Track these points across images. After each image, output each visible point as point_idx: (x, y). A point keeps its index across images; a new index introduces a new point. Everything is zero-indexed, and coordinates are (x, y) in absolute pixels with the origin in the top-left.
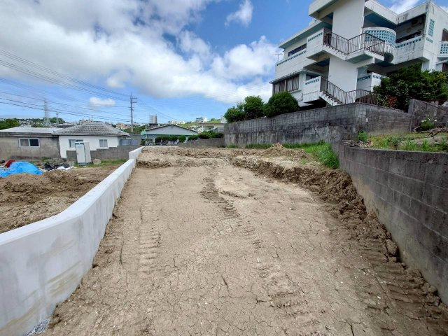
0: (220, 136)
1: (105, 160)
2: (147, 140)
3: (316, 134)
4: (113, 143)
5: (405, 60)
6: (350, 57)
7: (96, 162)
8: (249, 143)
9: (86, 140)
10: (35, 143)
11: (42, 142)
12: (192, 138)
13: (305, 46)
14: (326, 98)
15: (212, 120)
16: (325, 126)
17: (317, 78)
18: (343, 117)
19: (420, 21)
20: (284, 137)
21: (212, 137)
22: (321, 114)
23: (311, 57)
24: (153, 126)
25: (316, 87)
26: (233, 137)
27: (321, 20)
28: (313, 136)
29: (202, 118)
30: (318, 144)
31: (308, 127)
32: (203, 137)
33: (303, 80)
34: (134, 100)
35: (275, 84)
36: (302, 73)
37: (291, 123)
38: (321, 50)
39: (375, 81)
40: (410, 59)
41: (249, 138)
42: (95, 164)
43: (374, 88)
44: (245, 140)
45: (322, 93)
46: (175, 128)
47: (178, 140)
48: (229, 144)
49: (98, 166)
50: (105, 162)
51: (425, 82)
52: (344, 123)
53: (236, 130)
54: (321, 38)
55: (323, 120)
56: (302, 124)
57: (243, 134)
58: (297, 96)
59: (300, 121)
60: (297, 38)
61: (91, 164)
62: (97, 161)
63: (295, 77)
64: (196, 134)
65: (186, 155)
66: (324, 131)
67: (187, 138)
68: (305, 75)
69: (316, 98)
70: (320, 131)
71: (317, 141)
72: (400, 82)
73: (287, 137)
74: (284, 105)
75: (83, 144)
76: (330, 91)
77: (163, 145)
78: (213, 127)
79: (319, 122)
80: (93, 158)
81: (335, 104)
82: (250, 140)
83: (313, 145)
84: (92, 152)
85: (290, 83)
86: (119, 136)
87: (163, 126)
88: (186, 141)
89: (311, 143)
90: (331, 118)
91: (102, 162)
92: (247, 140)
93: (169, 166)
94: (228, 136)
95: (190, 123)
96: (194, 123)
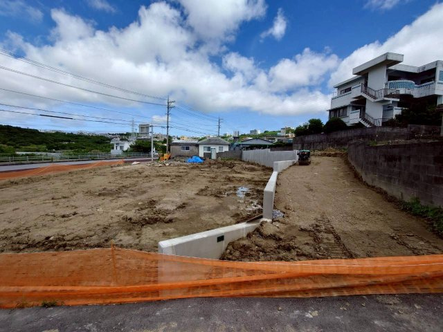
5: (424, 95)
10: (187, 149)
11: (191, 148)
14: (363, 122)
15: (265, 132)
17: (358, 111)
20: (335, 145)
22: (359, 132)
25: (357, 115)
26: (299, 146)
29: (255, 131)
31: (350, 139)
33: (349, 111)
35: (330, 111)
36: (349, 106)
38: (360, 95)
39: (397, 111)
40: (427, 95)
41: (312, 147)
43: (396, 116)
44: (309, 147)
45: (361, 119)
53: (302, 141)
54: (360, 88)
55: (359, 135)
57: (307, 143)
58: (344, 120)
60: (346, 83)
63: (345, 108)
68: (351, 108)
69: (357, 121)
76: (366, 117)
79: (357, 136)
80: (217, 157)
81: (368, 126)
84: (217, 154)
85: (341, 111)
86: (229, 145)
94: (296, 145)
95: (244, 135)
96: (249, 136)
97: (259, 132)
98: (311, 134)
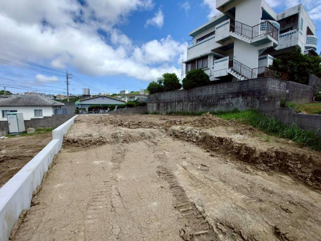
0: (144, 105)
1: (40, 128)
2: (80, 109)
3: (230, 103)
4: (48, 113)
5: (285, 47)
6: (254, 41)
7: (30, 130)
8: (169, 110)
9: (20, 111)
12: (120, 107)
13: (213, 33)
15: (132, 92)
16: (238, 96)
17: (226, 58)
18: (255, 89)
19: (292, 19)
20: (200, 106)
21: (136, 106)
23: (219, 42)
24: (86, 97)
25: (224, 65)
26: (155, 105)
27: (224, 13)
28: (228, 105)
29: (124, 91)
30: (233, 112)
31: (222, 97)
32: (129, 106)
33: (211, 60)
34: (69, 76)
35: (187, 63)
36: (210, 54)
37: (206, 94)
38: (228, 36)
39: (270, 61)
40: (289, 46)
41: (169, 107)
42: (28, 132)
44: (166, 108)
45: (230, 70)
46: (105, 99)
47: (109, 109)
48: (151, 111)
49: (31, 134)
50: (40, 130)
51: (308, 62)
52: (257, 94)
53: (157, 99)
54: (228, 26)
55: (236, 91)
56: (217, 95)
57: (164, 103)
58: (207, 72)
59: (214, 92)
60: (204, 28)
61: (24, 133)
62: (32, 130)
63: (204, 58)
64: (124, 103)
65: (119, 125)
66: (238, 100)
67: (116, 107)
68: (212, 57)
69: (225, 74)
70: (234, 101)
71: (231, 109)
72: (290, 62)
73: (203, 106)
74: (199, 79)
75: (16, 114)
77: (95, 113)
78: (134, 97)
79: (232, 93)
80: (27, 127)
81: (242, 79)
82: (170, 108)
83: (228, 112)
84: (25, 121)
85: (200, 63)
86: (53, 106)
87: (95, 97)
88: (115, 109)
89: (226, 110)
90: (244, 90)
91: (36, 131)
92: (167, 108)
93: (104, 143)
94: (151, 104)
95: (116, 94)
96: (119, 95)
97: (127, 92)
98: (167, 91)
